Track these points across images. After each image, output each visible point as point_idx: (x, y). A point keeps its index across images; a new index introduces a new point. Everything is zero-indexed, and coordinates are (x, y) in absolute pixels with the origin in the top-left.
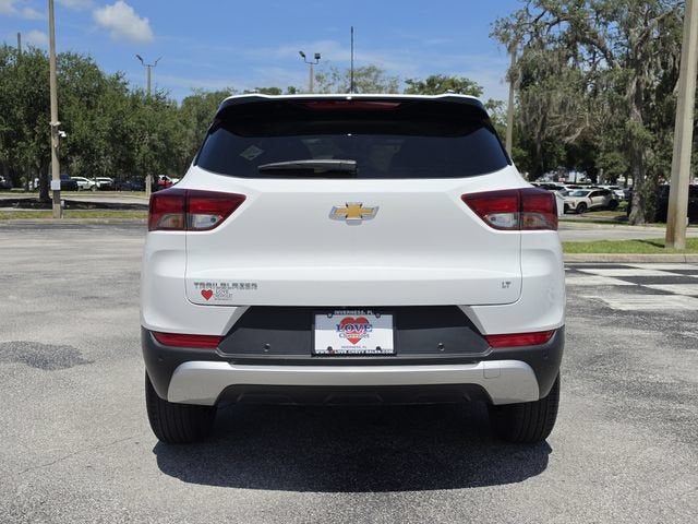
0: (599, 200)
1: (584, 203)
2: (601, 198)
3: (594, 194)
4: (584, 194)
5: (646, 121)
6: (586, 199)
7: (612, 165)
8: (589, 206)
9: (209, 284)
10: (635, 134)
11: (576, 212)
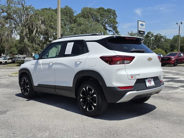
0: (10, 61)
1: (6, 61)
2: (11, 60)
3: (9, 59)
4: (6, 59)
5: (29, 41)
6: (7, 60)
7: (13, 51)
8: (8, 62)
9: (133, 75)
10: (27, 44)
11: (4, 64)
